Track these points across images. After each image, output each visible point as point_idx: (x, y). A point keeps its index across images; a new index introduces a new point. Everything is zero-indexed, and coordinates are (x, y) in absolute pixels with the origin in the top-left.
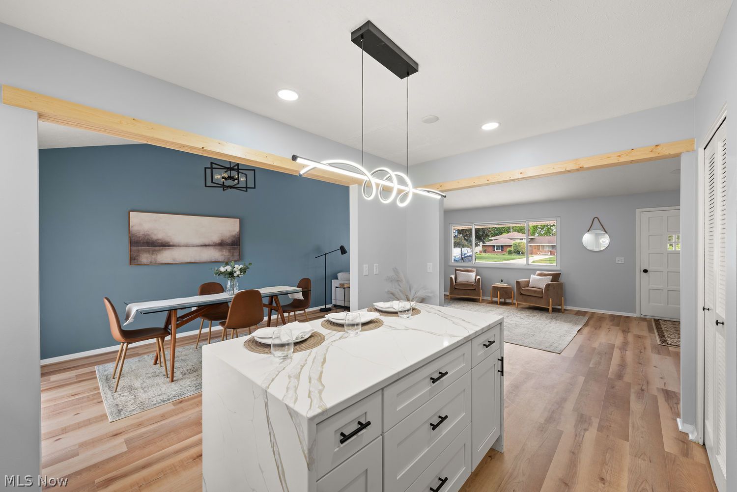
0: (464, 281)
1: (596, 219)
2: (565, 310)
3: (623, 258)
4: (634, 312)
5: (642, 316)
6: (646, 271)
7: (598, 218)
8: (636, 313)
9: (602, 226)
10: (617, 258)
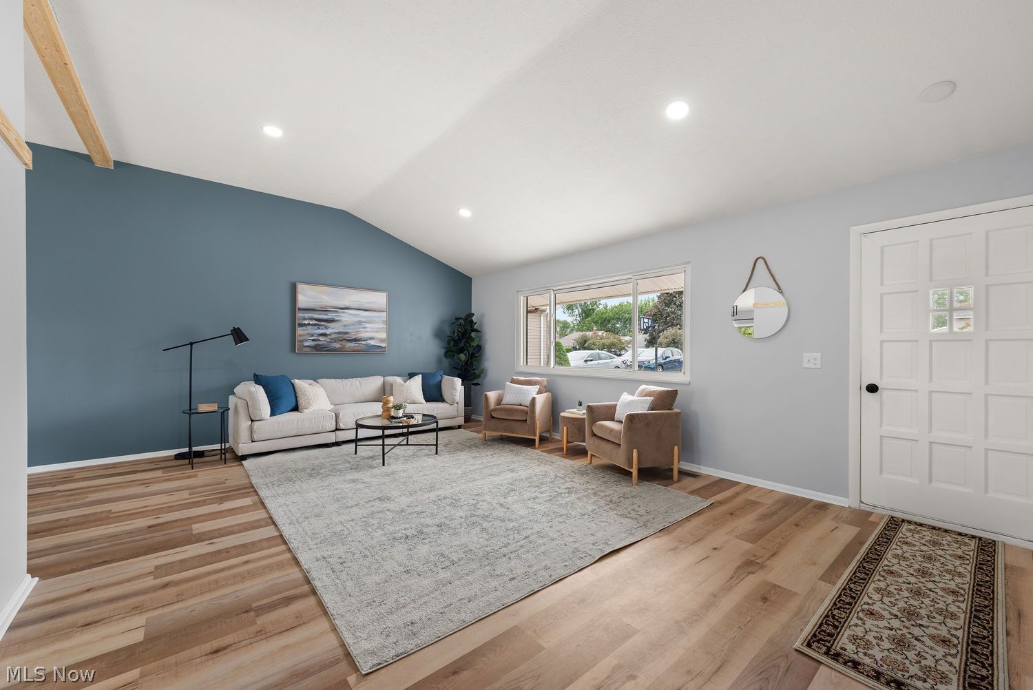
0: (512, 402)
1: (761, 261)
2: (683, 473)
3: (819, 355)
4: (844, 493)
5: (863, 507)
6: (872, 389)
7: (764, 259)
8: (848, 498)
9: (773, 276)
10: (805, 354)
